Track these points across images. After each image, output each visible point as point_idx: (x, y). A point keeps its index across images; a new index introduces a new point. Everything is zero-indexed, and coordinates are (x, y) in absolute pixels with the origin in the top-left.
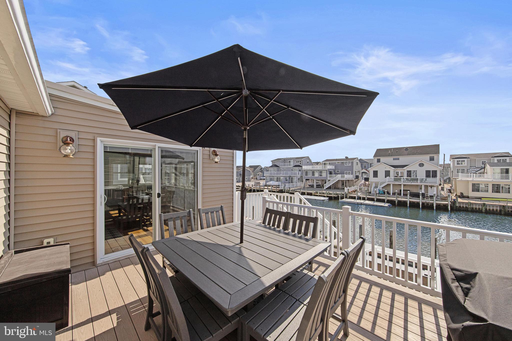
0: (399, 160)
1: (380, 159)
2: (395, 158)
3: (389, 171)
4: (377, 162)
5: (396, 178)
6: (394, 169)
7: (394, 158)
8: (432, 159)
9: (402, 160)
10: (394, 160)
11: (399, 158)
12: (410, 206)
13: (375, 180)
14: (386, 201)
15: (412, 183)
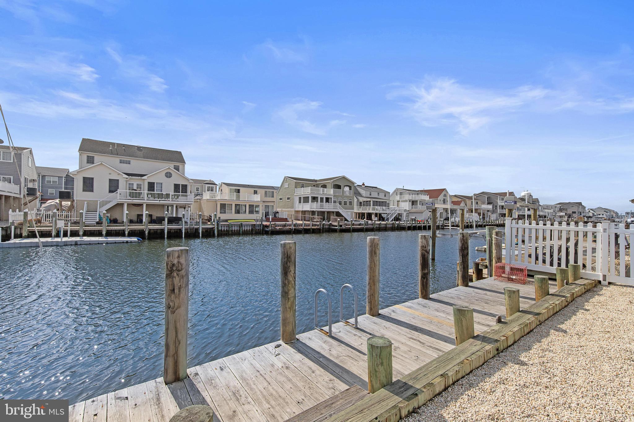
0: (129, 163)
1: (93, 157)
2: (124, 161)
3: (118, 180)
4: (88, 162)
5: (135, 191)
6: (127, 178)
7: (120, 160)
8: (177, 168)
9: (137, 165)
10: (120, 163)
11: (130, 161)
12: (168, 238)
13: (88, 196)
14: (127, 233)
15: (161, 202)
